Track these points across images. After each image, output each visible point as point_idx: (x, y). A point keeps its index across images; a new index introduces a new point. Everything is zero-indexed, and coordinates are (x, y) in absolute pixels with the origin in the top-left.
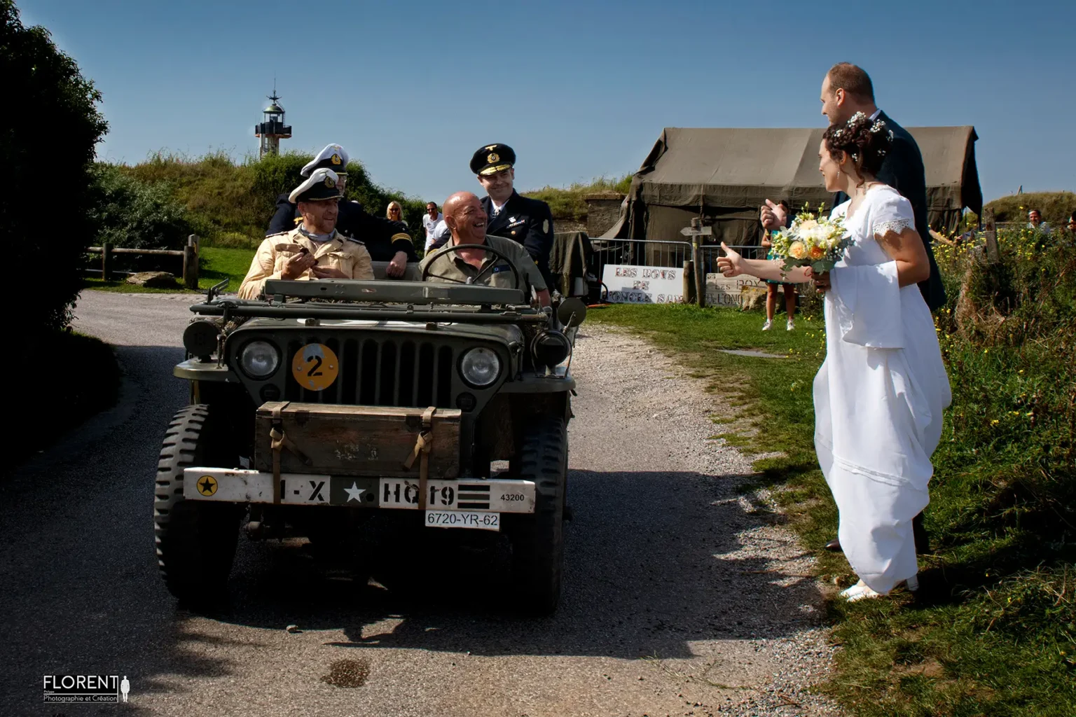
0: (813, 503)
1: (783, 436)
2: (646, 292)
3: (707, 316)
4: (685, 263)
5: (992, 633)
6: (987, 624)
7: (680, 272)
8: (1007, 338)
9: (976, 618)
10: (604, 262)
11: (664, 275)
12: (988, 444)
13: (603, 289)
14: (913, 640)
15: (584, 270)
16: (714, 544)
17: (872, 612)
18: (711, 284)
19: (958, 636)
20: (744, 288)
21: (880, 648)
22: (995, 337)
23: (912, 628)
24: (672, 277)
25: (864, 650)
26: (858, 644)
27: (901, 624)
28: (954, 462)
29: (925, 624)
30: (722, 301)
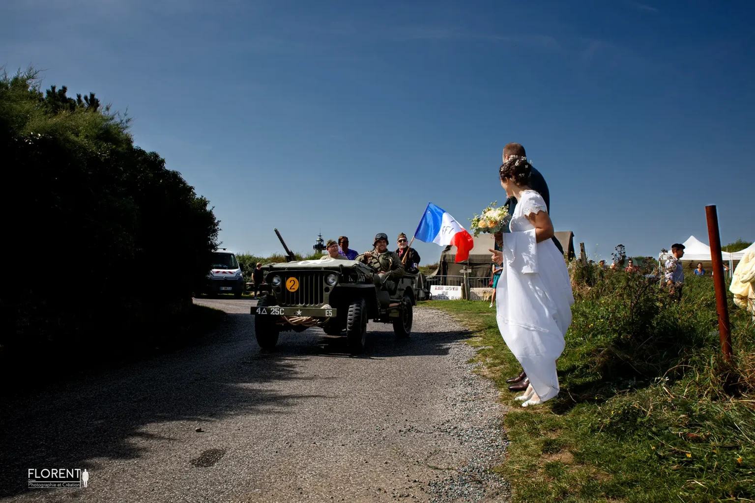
0: (502, 366)
1: (493, 340)
2: (447, 295)
3: (470, 303)
4: (462, 284)
5: (602, 434)
6: (599, 428)
7: (460, 288)
8: (592, 296)
9: (591, 424)
10: (431, 284)
11: (454, 289)
12: (589, 334)
13: (430, 295)
14: (553, 438)
15: (423, 287)
16: (451, 386)
17: (530, 421)
18: (472, 292)
19: (581, 436)
20: (485, 293)
21: (534, 443)
22: (587, 296)
23: (553, 430)
24: (457, 290)
25: (524, 444)
26: (520, 440)
27: (546, 428)
28: (572, 345)
29: (561, 428)
30: (476, 298)
